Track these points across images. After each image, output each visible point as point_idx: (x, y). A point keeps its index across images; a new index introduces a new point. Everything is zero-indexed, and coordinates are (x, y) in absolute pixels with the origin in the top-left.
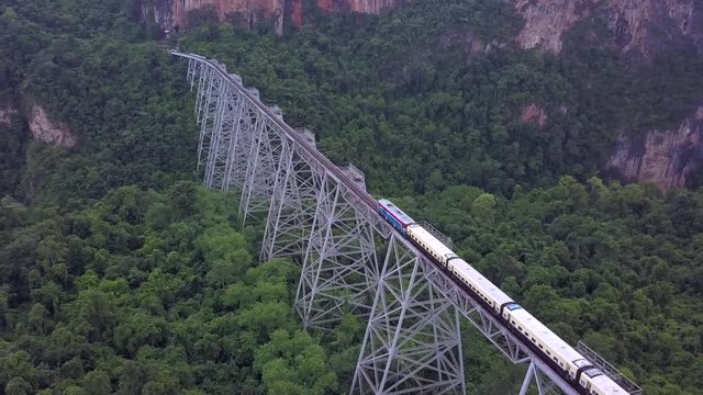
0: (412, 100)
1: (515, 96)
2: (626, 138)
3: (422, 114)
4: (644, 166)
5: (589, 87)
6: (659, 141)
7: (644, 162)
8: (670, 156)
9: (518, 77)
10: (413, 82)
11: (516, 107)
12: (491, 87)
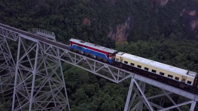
0: (43, 18)
1: (81, 15)
2: (112, 28)
3: (49, 24)
4: (117, 36)
5: (99, 12)
6: (120, 28)
7: (117, 35)
8: (123, 32)
9: (80, 8)
10: (41, 12)
11: (81, 19)
12: (72, 12)
